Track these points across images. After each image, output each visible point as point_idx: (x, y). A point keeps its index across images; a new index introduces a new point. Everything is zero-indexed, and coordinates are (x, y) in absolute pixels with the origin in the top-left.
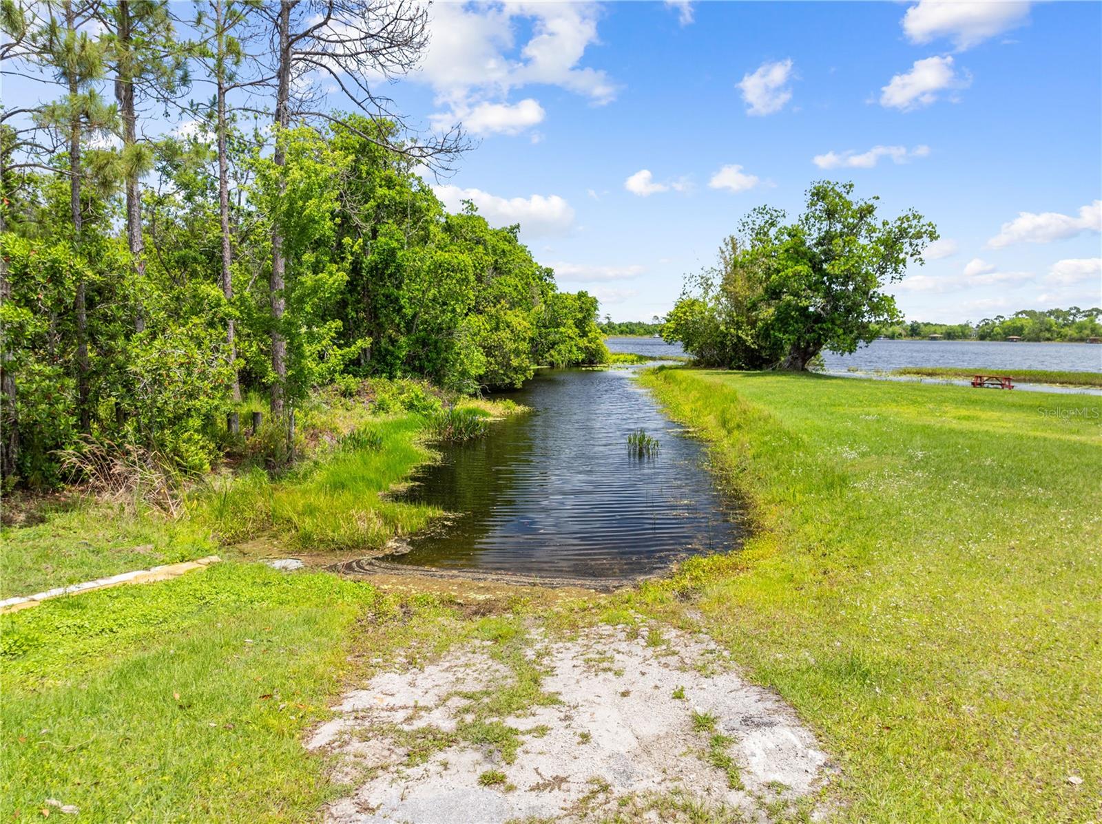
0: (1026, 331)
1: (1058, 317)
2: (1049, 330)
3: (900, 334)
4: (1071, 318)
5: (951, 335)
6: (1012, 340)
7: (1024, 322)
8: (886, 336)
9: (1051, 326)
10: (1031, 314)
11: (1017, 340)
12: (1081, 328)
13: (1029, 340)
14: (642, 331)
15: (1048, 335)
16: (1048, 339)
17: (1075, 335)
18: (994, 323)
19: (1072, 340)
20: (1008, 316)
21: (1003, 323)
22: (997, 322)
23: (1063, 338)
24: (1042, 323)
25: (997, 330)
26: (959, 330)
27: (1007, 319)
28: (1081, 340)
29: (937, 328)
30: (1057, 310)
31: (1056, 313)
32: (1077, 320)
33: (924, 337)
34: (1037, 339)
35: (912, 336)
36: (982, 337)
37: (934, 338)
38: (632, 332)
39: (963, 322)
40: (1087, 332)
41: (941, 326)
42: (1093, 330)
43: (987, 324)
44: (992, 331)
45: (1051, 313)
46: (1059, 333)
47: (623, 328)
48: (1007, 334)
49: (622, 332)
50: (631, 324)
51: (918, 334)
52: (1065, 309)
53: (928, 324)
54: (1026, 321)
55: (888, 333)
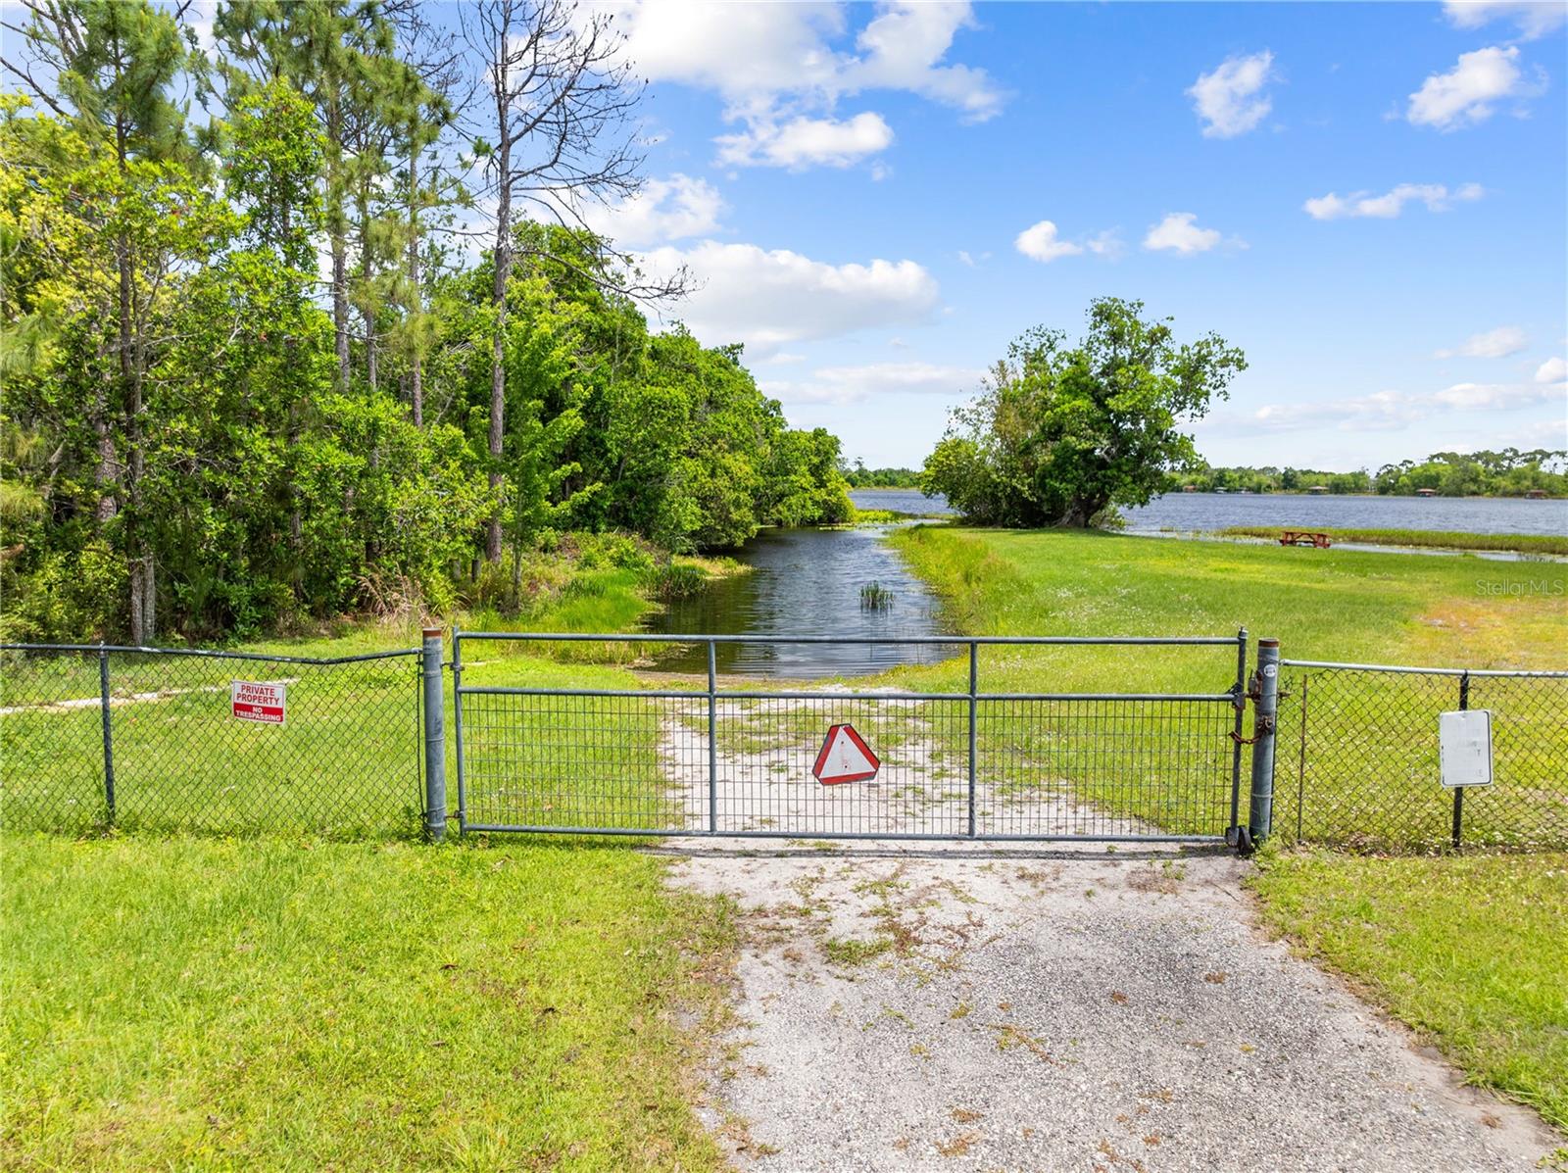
0: (1443, 482)
1: (1487, 463)
2: (1474, 480)
3: (1269, 486)
4: (1506, 463)
5: (1339, 487)
6: (1423, 494)
7: (1440, 468)
8: (1249, 489)
9: (1478, 475)
10: (1451, 457)
11: (1431, 494)
12: (1519, 477)
13: (1447, 495)
14: (907, 481)
15: (1474, 488)
16: (1474, 493)
17: (1511, 488)
18: (1399, 470)
19: (1506, 494)
20: (1419, 459)
21: (1411, 470)
22: (1404, 469)
23: (1494, 491)
24: (1466, 470)
25: (1404, 480)
26: (1351, 480)
27: (1418, 465)
28: (1519, 494)
29: (1320, 477)
30: (1486, 453)
31: (1485, 457)
32: (1514, 466)
33: (1302, 490)
34: (1457, 492)
35: (1285, 488)
36: (1383, 490)
37: (1316, 492)
38: (893, 483)
39: (1357, 470)
40: (1527, 483)
41: (1326, 474)
42: (1535, 480)
43: (1389, 472)
44: (1397, 481)
45: (1478, 456)
46: (1488, 485)
47: (880, 477)
48: (1417, 486)
49: (878, 483)
50: (891, 471)
51: (1294, 486)
52: (1498, 451)
53: (1309, 472)
54: (1444, 468)
55: (1251, 485)
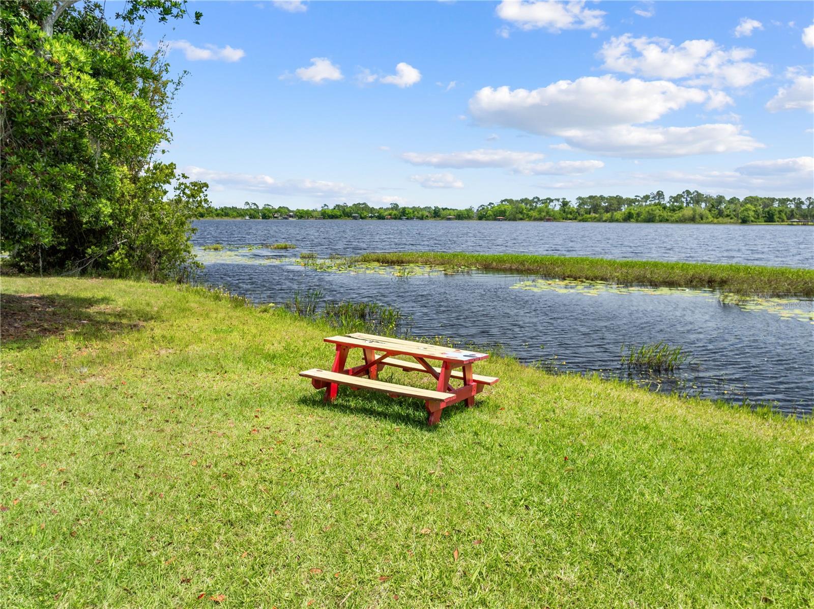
0: (507, 214)
1: (526, 204)
2: (521, 213)
3: (427, 216)
4: (534, 204)
5: (461, 216)
6: (499, 220)
7: (506, 207)
8: (418, 218)
9: (523, 210)
10: (510, 201)
11: (503, 220)
12: (540, 211)
13: (509, 220)
15: (521, 216)
16: (521, 219)
17: (537, 216)
19: (536, 219)
21: (493, 208)
22: (489, 207)
23: (530, 218)
24: (517, 208)
25: (490, 212)
26: (466, 213)
27: (496, 205)
28: (541, 219)
29: (451, 211)
30: (526, 199)
31: (524, 201)
32: (538, 206)
33: (443, 218)
34: (514, 219)
35: (435, 217)
36: (480, 218)
37: (449, 219)
39: (468, 207)
41: (454, 210)
42: (547, 213)
43: (483, 209)
44: (487, 214)
45: (522, 201)
46: (527, 215)
48: (495, 216)
51: (439, 216)
52: (531, 198)
53: (446, 209)
